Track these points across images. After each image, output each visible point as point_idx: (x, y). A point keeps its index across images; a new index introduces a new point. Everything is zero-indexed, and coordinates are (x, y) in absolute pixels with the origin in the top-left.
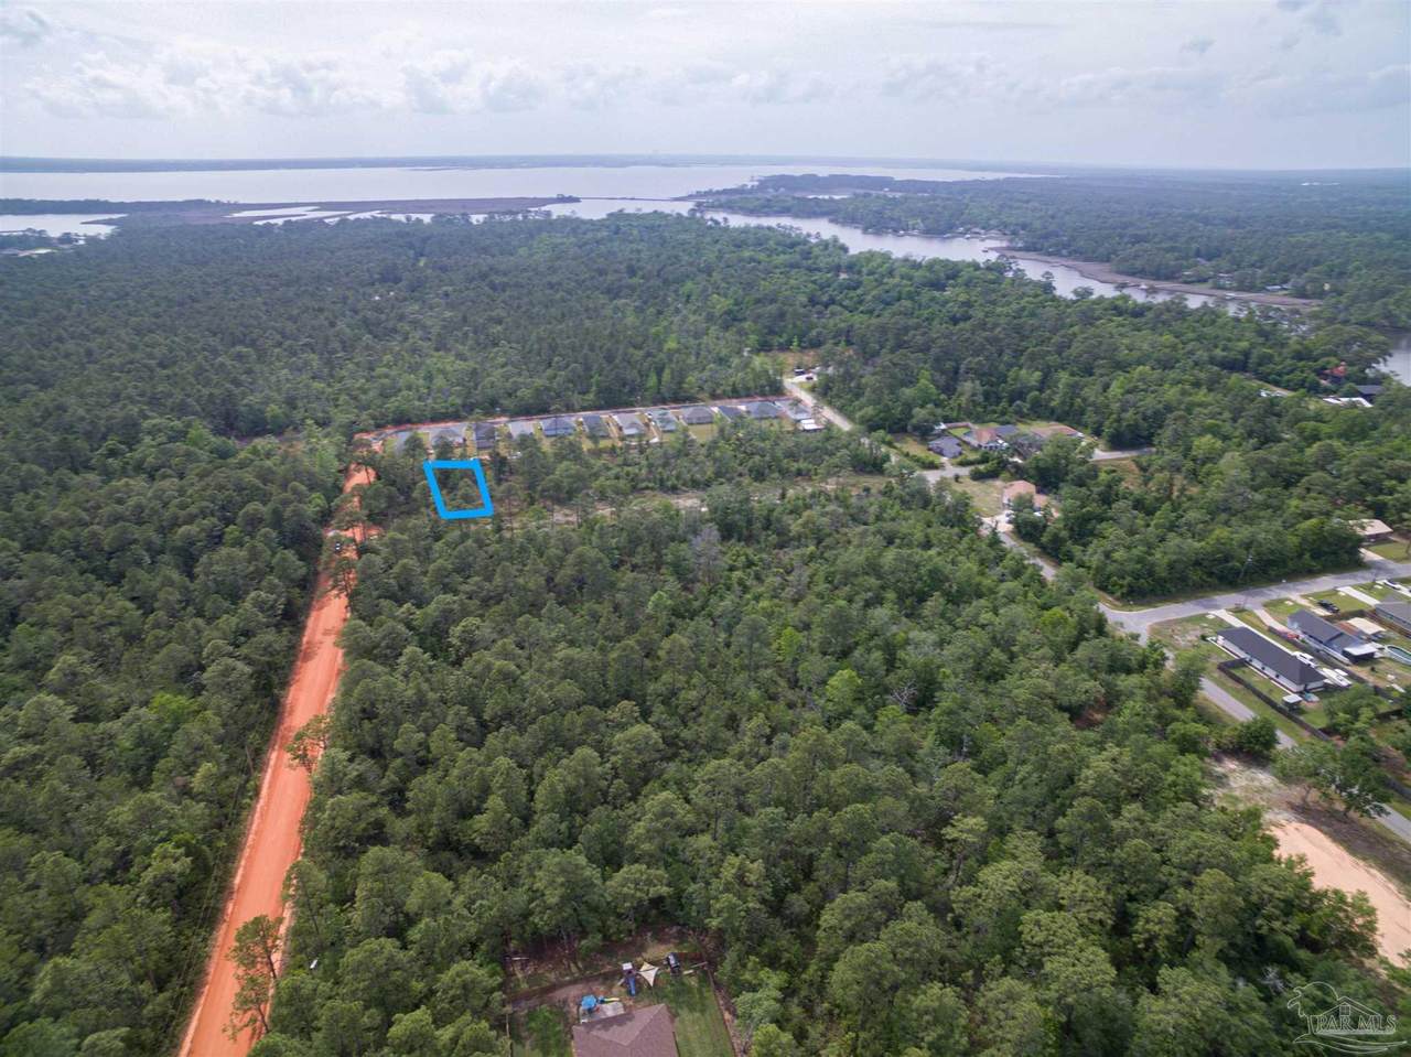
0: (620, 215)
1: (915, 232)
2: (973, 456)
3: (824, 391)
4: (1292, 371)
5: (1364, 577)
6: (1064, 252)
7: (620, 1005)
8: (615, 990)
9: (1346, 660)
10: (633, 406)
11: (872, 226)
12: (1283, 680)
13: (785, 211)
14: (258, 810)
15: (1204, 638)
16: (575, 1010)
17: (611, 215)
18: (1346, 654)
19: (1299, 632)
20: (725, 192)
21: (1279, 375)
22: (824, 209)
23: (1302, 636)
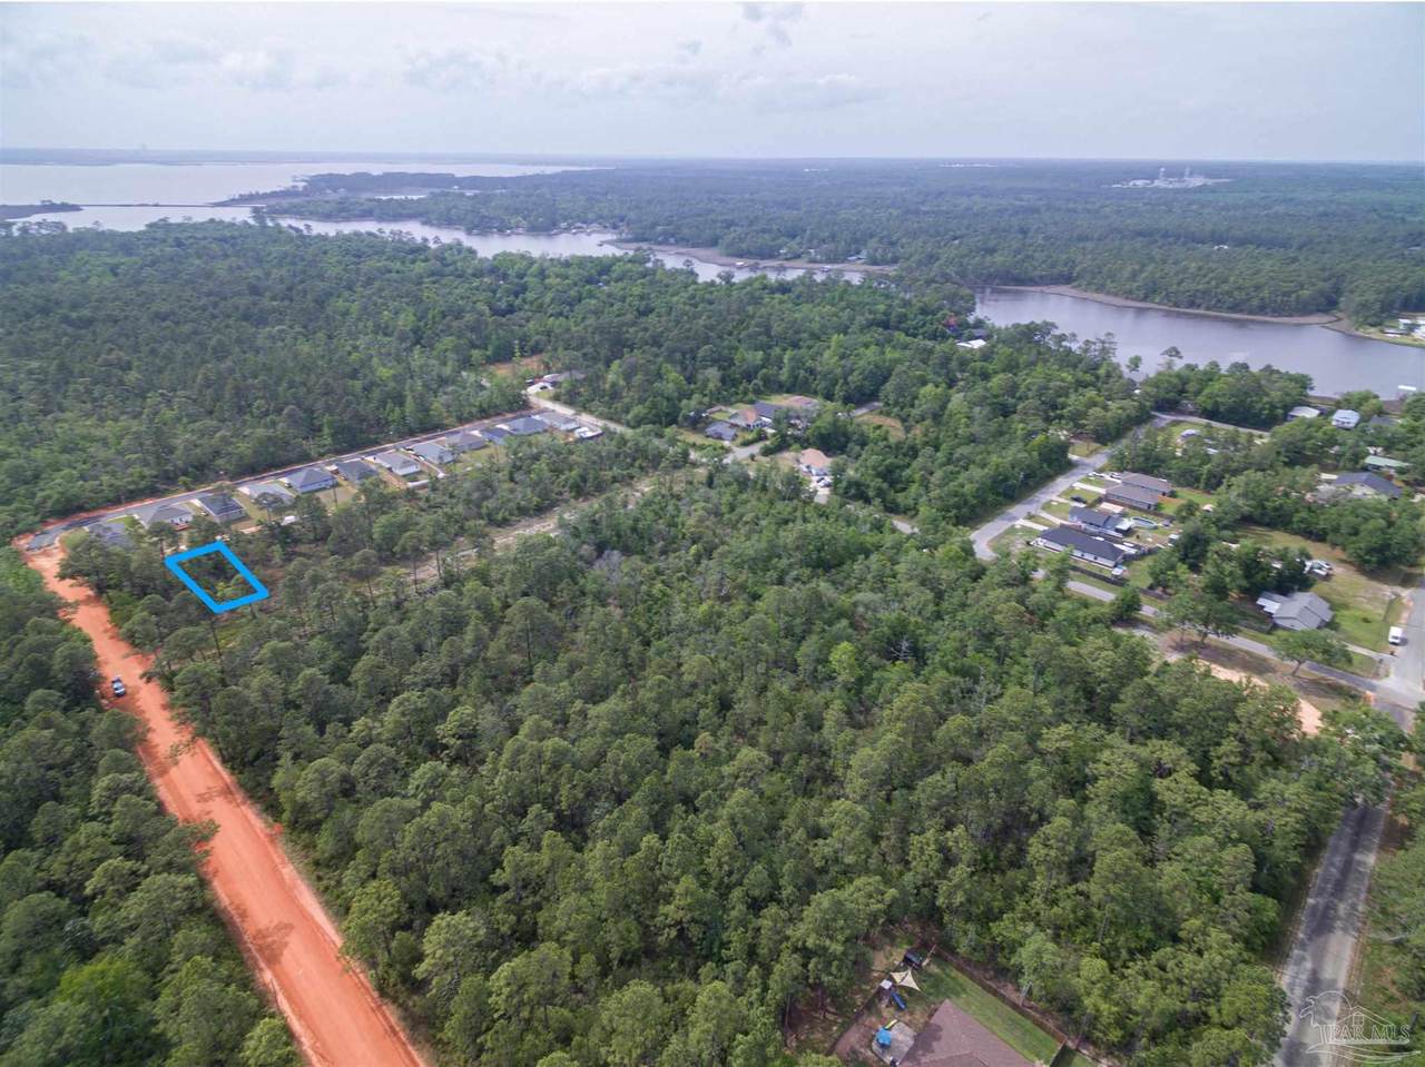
0: (164, 225)
1: (520, 230)
2: (750, 437)
3: (570, 398)
4: (924, 324)
5: (1078, 474)
6: (672, 240)
7: (902, 1024)
8: (886, 1013)
9: (1120, 535)
10: (378, 443)
11: (476, 227)
12: (1100, 560)
13: (366, 215)
14: (310, 1052)
15: (1028, 543)
16: (870, 1053)
17: (151, 226)
18: (1117, 530)
19: (1079, 523)
20: (274, 194)
21: (916, 329)
22: (410, 212)
23: (1084, 525)
